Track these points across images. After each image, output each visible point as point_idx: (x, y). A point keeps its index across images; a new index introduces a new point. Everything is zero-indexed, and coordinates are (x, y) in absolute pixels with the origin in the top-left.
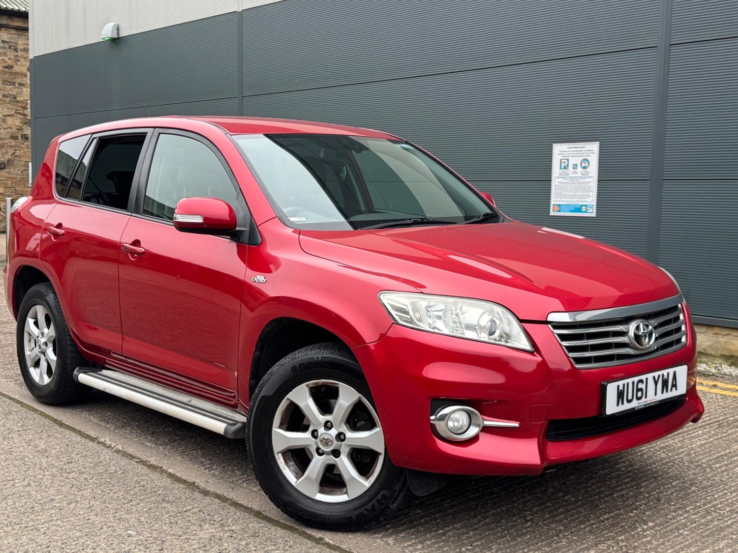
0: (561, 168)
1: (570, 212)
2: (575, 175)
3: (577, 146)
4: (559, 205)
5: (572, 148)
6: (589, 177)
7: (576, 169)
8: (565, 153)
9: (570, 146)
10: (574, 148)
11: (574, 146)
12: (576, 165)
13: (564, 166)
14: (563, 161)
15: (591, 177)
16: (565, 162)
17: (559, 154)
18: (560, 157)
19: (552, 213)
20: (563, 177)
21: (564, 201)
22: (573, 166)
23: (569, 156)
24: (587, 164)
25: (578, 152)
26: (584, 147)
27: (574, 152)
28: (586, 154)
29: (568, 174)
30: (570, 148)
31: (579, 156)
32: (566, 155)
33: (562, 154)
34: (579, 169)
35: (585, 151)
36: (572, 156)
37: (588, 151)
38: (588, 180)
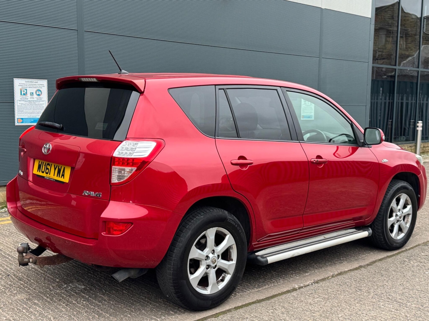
0: (21, 94)
1: (31, 123)
2: (32, 99)
3: (32, 81)
4: (22, 119)
5: (28, 82)
6: (42, 101)
7: (33, 95)
8: (24, 85)
9: (27, 81)
10: (30, 82)
11: (29, 81)
12: (33, 93)
13: (24, 94)
14: (23, 90)
15: (44, 101)
16: (24, 91)
17: (19, 85)
18: (20, 87)
19: (17, 124)
20: (23, 101)
21: (26, 116)
22: (31, 94)
23: (26, 87)
24: (40, 93)
25: (33, 85)
26: (37, 82)
27: (30, 85)
28: (38, 87)
29: (27, 99)
30: (27, 82)
31: (34, 88)
32: (24, 86)
33: (21, 86)
34: (35, 96)
35: (38, 84)
36: (29, 87)
37: (40, 85)
38: (41, 103)
